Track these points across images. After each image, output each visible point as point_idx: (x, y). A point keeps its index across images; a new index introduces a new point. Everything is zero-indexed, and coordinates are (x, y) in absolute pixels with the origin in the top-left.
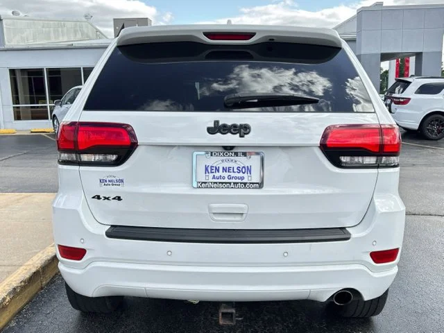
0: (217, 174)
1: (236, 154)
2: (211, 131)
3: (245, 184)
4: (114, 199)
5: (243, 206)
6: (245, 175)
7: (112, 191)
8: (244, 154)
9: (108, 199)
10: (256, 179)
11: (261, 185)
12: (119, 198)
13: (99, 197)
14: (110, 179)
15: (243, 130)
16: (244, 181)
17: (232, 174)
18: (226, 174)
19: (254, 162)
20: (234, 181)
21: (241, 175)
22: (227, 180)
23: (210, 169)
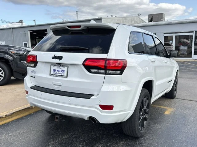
0: (56, 72)
1: (61, 66)
2: (53, 58)
3: (62, 76)
5: (61, 83)
6: (63, 73)
8: (63, 66)
10: (65, 74)
11: (67, 77)
14: (33, 71)
15: (60, 58)
16: (62, 75)
17: (60, 73)
18: (58, 72)
19: (65, 69)
20: (59, 74)
21: (61, 73)
22: (58, 74)
23: (54, 70)
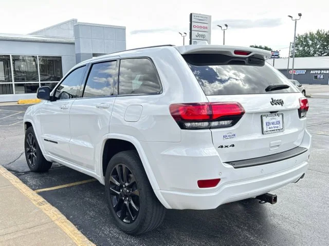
0: (270, 126)
1: (276, 115)
3: (279, 130)
4: (231, 146)
6: (278, 125)
7: (229, 142)
8: (278, 115)
9: (227, 147)
10: (281, 127)
11: (283, 129)
12: (233, 146)
13: (222, 147)
14: (229, 135)
15: (282, 102)
16: (279, 128)
17: (275, 126)
18: (272, 126)
20: (275, 129)
21: (277, 125)
22: (273, 129)
23: (268, 124)
